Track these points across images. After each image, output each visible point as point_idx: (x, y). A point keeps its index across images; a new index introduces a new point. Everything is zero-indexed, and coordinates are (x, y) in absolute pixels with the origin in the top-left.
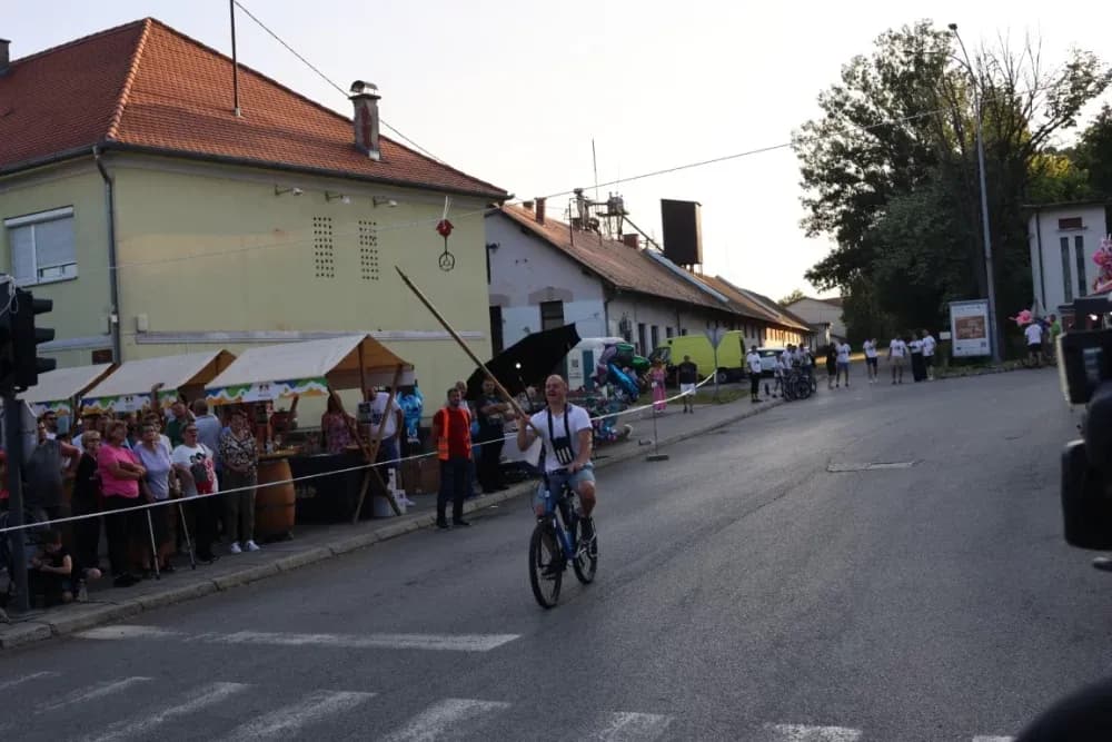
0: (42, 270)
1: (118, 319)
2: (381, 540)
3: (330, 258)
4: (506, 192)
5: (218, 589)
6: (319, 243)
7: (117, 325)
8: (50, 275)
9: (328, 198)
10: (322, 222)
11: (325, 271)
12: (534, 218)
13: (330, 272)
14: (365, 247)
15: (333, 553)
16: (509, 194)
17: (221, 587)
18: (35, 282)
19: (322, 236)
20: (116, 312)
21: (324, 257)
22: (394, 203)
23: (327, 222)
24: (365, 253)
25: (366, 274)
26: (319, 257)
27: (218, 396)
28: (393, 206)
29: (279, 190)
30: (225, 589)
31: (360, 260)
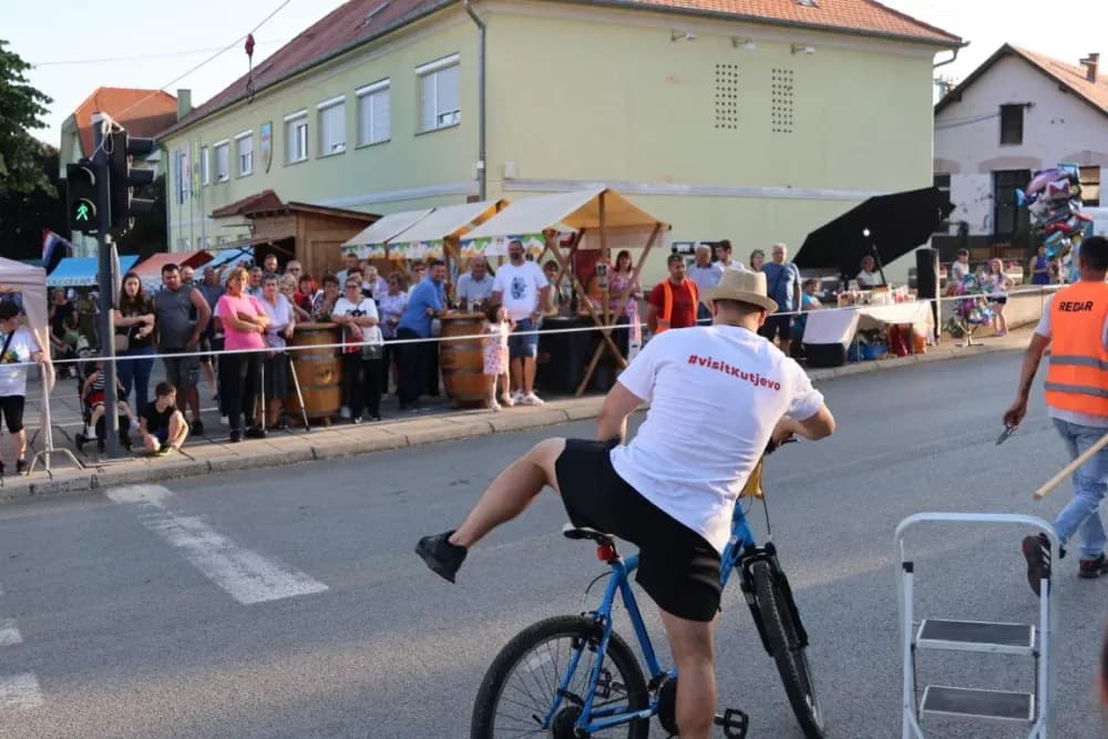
0: (441, 116)
1: (485, 164)
2: (569, 420)
3: (732, 108)
4: (960, 39)
5: (315, 458)
6: (720, 92)
7: (483, 171)
8: (448, 120)
9: (735, 44)
10: (727, 70)
11: (727, 122)
12: (1085, 75)
13: (733, 123)
14: (777, 97)
15: (493, 431)
16: (963, 41)
17: (318, 455)
18: (435, 127)
19: (726, 85)
20: (483, 158)
21: (726, 108)
22: (810, 50)
23: (733, 70)
24: (777, 105)
25: (777, 126)
26: (720, 107)
27: (469, 248)
28: (810, 53)
29: (676, 35)
30: (323, 458)
31: (771, 111)
